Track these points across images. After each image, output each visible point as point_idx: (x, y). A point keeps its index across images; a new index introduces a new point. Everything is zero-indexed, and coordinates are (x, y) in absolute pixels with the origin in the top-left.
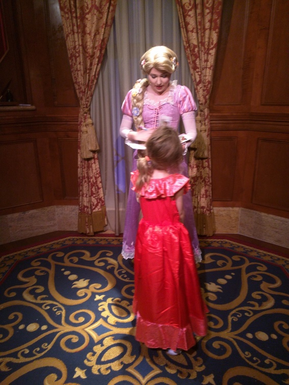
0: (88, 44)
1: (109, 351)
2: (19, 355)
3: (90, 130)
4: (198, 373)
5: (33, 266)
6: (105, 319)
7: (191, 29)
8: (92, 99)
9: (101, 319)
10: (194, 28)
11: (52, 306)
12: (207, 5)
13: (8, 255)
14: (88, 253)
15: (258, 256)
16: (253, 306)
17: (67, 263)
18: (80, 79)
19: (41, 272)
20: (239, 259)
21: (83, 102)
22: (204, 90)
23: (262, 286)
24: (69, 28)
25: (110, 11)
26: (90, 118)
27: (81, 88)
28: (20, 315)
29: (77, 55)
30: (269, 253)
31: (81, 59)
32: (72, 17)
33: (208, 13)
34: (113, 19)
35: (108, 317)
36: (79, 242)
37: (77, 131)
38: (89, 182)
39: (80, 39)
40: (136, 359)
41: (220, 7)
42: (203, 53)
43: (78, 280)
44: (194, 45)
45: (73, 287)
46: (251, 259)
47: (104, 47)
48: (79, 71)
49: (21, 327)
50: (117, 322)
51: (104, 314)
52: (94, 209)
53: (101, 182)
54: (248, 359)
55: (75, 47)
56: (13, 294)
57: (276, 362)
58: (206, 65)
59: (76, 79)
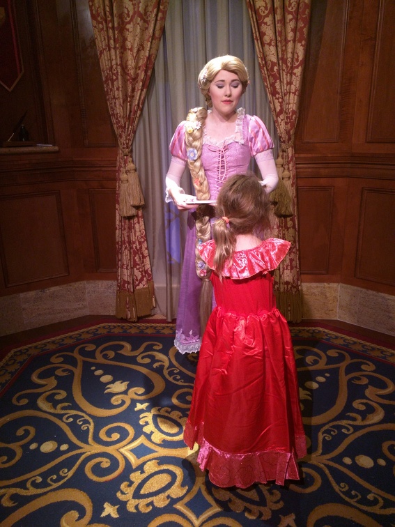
0: (129, 62)
1: (151, 480)
2: (28, 485)
3: (132, 178)
4: (274, 512)
5: (53, 364)
6: (148, 436)
7: (268, 41)
8: (134, 136)
9: (143, 436)
10: (271, 40)
11: (76, 417)
12: (290, 9)
13: (20, 349)
14: (128, 346)
15: (363, 351)
16: (354, 419)
17: (99, 359)
18: (119, 110)
19: (64, 371)
20: (337, 355)
21: (123, 140)
22: (286, 123)
23: (367, 392)
24: (103, 43)
25: (159, 18)
26: (133, 161)
27: (119, 121)
28: (32, 430)
29: (115, 77)
30: (378, 347)
31: (120, 83)
32: (107, 28)
33: (291, 20)
34: (163, 30)
35: (152, 433)
36: (116, 331)
37: (114, 179)
38: (131, 248)
39: (118, 58)
40: (188, 491)
41: (307, 11)
42: (284, 73)
43: (113, 382)
44: (272, 62)
45: (106, 392)
46: (353, 354)
47: (150, 66)
48: (116, 99)
49: (33, 446)
50: (164, 441)
51: (147, 429)
52: (138, 285)
53: (147, 249)
54: (343, 492)
55: (111, 68)
56: (24, 402)
57: (384, 499)
58: (290, 89)
59: (113, 111)
